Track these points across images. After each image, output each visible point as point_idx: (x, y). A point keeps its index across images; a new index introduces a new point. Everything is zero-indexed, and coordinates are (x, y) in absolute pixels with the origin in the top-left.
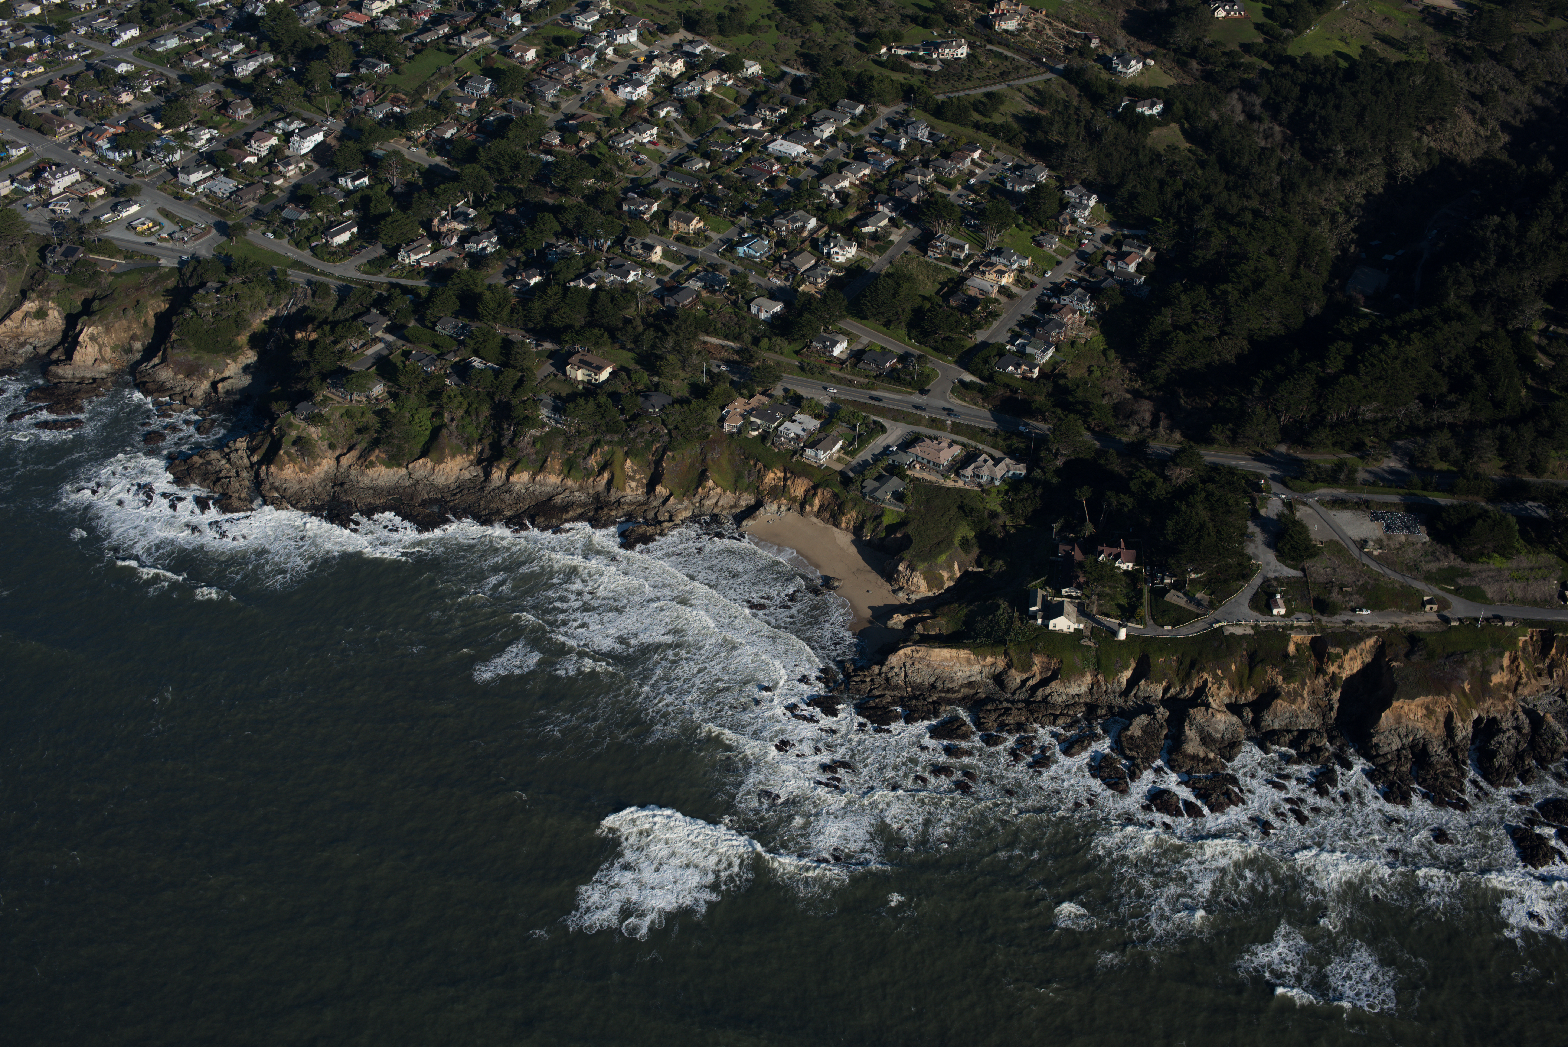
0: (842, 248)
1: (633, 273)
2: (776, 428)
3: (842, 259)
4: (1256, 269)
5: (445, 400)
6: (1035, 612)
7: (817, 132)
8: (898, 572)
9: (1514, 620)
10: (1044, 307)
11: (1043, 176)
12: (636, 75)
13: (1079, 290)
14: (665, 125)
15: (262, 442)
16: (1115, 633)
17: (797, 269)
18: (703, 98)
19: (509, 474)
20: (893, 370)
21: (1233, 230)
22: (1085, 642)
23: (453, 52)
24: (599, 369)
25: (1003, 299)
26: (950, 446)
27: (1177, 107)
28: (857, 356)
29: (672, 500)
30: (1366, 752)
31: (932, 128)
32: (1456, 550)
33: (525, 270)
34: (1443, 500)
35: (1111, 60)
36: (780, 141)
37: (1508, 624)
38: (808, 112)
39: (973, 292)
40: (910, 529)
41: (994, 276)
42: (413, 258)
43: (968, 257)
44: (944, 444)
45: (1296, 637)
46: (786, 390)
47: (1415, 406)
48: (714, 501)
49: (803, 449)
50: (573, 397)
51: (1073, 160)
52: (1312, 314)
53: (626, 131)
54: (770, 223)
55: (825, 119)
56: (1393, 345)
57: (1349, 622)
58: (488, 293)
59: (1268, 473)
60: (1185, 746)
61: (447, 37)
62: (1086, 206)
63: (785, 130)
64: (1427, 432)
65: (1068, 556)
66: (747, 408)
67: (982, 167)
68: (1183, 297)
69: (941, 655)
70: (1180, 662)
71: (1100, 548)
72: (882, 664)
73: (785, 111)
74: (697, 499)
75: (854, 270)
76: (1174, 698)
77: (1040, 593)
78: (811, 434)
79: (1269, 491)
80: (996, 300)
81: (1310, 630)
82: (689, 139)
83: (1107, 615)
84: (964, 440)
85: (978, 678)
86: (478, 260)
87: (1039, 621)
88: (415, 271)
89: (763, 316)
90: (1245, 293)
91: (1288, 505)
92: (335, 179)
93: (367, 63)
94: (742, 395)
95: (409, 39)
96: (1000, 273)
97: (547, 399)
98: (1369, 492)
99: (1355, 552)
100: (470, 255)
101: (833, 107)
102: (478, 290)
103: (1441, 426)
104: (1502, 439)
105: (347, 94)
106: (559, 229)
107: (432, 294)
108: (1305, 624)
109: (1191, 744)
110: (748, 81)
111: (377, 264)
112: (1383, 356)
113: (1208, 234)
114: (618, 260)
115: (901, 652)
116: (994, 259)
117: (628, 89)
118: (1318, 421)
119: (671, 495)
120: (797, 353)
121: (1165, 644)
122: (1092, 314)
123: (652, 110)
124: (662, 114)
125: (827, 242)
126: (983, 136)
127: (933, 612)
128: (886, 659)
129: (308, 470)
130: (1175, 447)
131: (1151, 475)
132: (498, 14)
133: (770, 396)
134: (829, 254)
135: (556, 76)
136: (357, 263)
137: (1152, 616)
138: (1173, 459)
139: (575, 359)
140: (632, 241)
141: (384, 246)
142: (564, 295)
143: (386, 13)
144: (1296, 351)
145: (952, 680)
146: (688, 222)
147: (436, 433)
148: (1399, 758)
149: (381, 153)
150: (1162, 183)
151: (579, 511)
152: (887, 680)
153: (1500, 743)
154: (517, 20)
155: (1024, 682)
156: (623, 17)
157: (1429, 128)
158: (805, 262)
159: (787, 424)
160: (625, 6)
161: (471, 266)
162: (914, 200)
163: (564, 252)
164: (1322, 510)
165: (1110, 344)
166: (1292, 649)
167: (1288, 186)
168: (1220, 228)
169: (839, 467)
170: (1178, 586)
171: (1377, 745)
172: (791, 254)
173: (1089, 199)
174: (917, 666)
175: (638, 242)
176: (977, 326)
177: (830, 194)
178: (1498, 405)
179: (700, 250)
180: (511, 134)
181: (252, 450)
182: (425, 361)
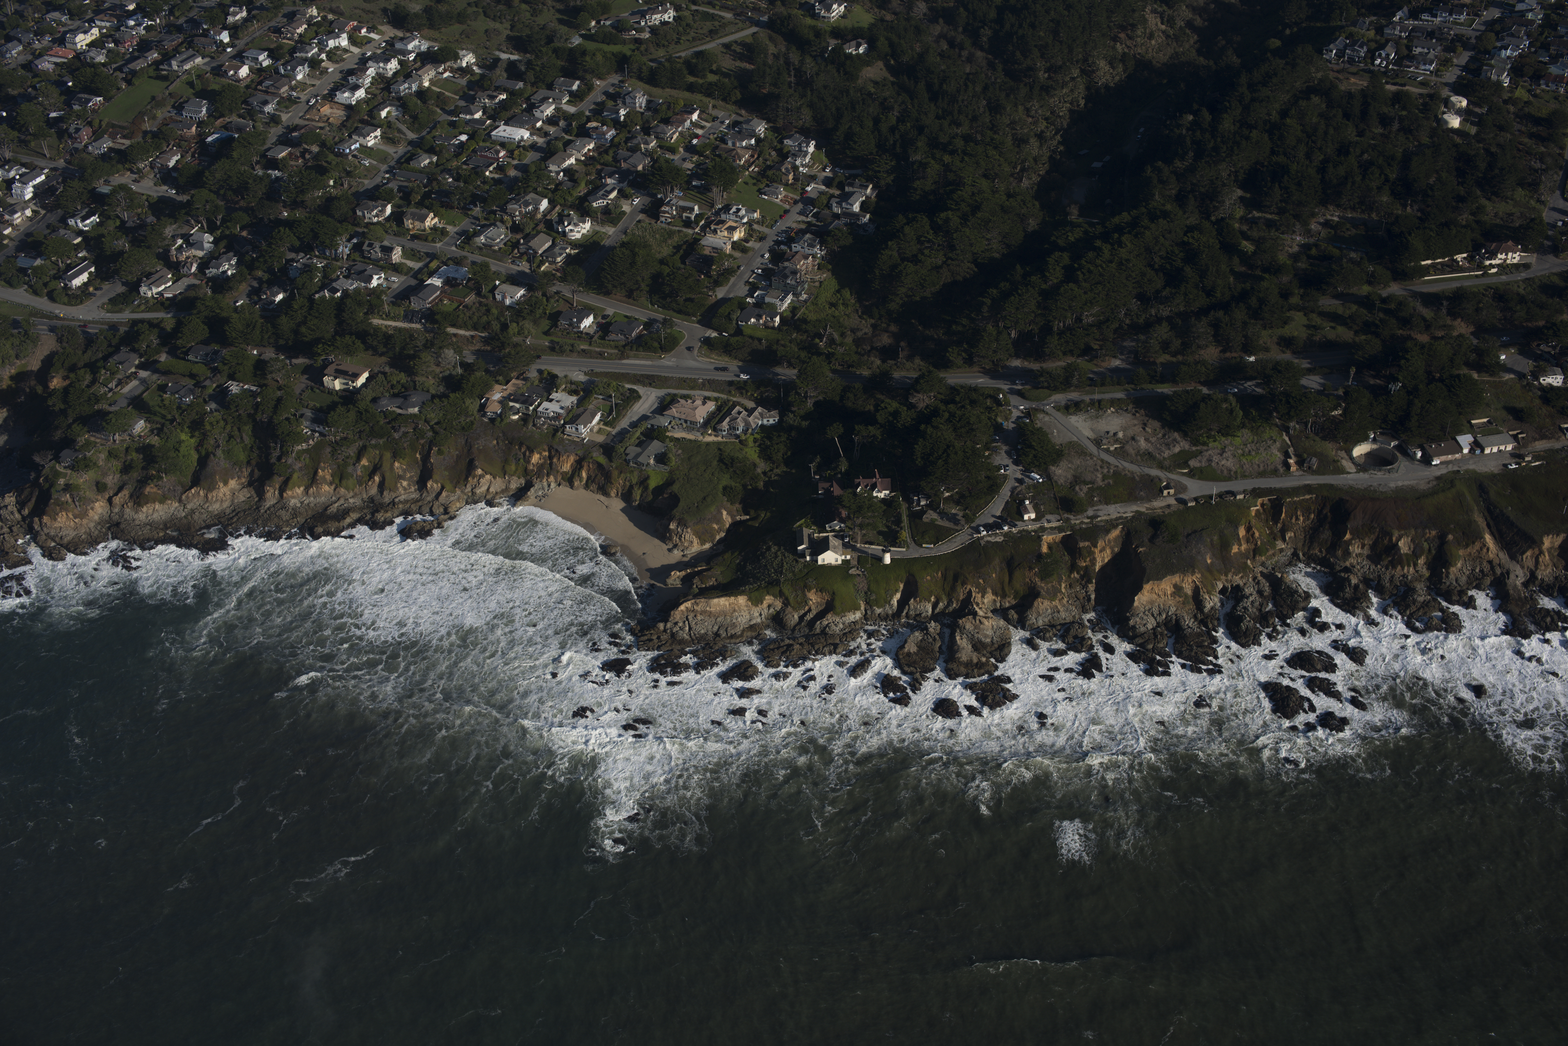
0: (576, 225)
1: (375, 277)
2: (535, 410)
3: (578, 236)
4: (973, 194)
5: (208, 427)
6: (804, 550)
7: (537, 114)
8: (669, 530)
9: (1244, 492)
10: (777, 257)
11: (761, 129)
12: (352, 80)
13: (808, 236)
14: (387, 125)
15: (31, 494)
16: (881, 559)
17: (536, 252)
18: (422, 94)
19: (282, 491)
20: (640, 337)
21: (947, 158)
22: (852, 571)
23: (165, 78)
24: (356, 376)
25: (737, 254)
26: (704, 403)
27: (882, 44)
28: (604, 327)
29: (444, 494)
30: (1126, 634)
31: (650, 95)
32: (1185, 435)
33: (268, 288)
34: (1166, 389)
35: (814, 6)
36: (502, 127)
37: (1240, 497)
38: (526, 95)
39: (707, 252)
40: (675, 488)
41: (726, 233)
42: (155, 290)
43: (699, 217)
44: (698, 402)
45: (1047, 538)
46: (540, 372)
47: (1134, 304)
48: (486, 488)
49: (564, 426)
50: (333, 407)
51: (788, 110)
52: (1030, 229)
53: (350, 136)
54: (504, 210)
55: (544, 100)
56: (1106, 249)
57: (1095, 517)
58: (235, 315)
59: (1006, 387)
60: (958, 655)
61: (157, 64)
62: (806, 153)
63: (508, 114)
64: (1147, 327)
65: (828, 492)
66: (505, 394)
67: (702, 127)
68: (907, 229)
69: (721, 603)
70: (944, 577)
71: (857, 481)
72: (666, 621)
73: (503, 97)
74: (469, 489)
75: (589, 246)
76: (943, 613)
77: (806, 532)
78: (569, 411)
79: (1008, 404)
80: (730, 256)
81: (1060, 529)
82: (411, 136)
83: (871, 543)
84: (716, 395)
85: (759, 620)
86: (221, 284)
87: (808, 558)
88: (161, 303)
89: (508, 302)
90: (964, 218)
91: (1028, 414)
92: (63, 221)
93: (80, 99)
94: (497, 382)
95: (120, 69)
96: (732, 229)
97: (309, 413)
98: (1099, 393)
99: (1093, 449)
100: (210, 279)
101: (550, 87)
102: (224, 314)
103: (1159, 320)
104: (1216, 326)
105: (62, 134)
106: (297, 243)
107: (179, 325)
108: (1054, 524)
109: (964, 652)
110: (464, 71)
111: (117, 303)
112: (1098, 262)
113: (923, 165)
114: (359, 266)
115: (682, 607)
116: (723, 217)
117: (346, 95)
118: (1047, 330)
119: (443, 488)
120: (546, 333)
121: (927, 562)
122: (822, 257)
123: (373, 112)
124: (384, 114)
125: (561, 222)
126: (699, 97)
127: (708, 564)
128: (669, 615)
129: (83, 515)
130: (914, 375)
131: (895, 405)
132: (206, 34)
133: (526, 379)
134: (564, 232)
135: (272, 90)
136: (99, 303)
137: (913, 537)
138: (913, 386)
139: (330, 369)
140: (370, 245)
141: (123, 284)
142: (311, 308)
143: (91, 45)
144: (1018, 267)
145: (734, 625)
146: (423, 219)
147: (203, 462)
148: (1156, 636)
149: (105, 190)
150: (876, 121)
151: (354, 516)
152: (673, 635)
153: (1245, 608)
154: (225, 37)
155: (801, 618)
156: (332, 22)
157: (1122, 36)
158: (543, 244)
159: (546, 404)
160: (332, 11)
161: (214, 291)
162: (640, 168)
163: (305, 265)
164: (1058, 415)
165: (842, 284)
166: (1045, 549)
167: (995, 108)
168: (934, 158)
169: (601, 439)
170: (932, 506)
171: (1134, 627)
172: (528, 237)
173: (808, 146)
174: (699, 617)
175: (377, 245)
176: (717, 283)
177: (558, 173)
178: (1209, 293)
179: (438, 245)
180: (235, 154)
181: (21, 505)
182: (182, 392)
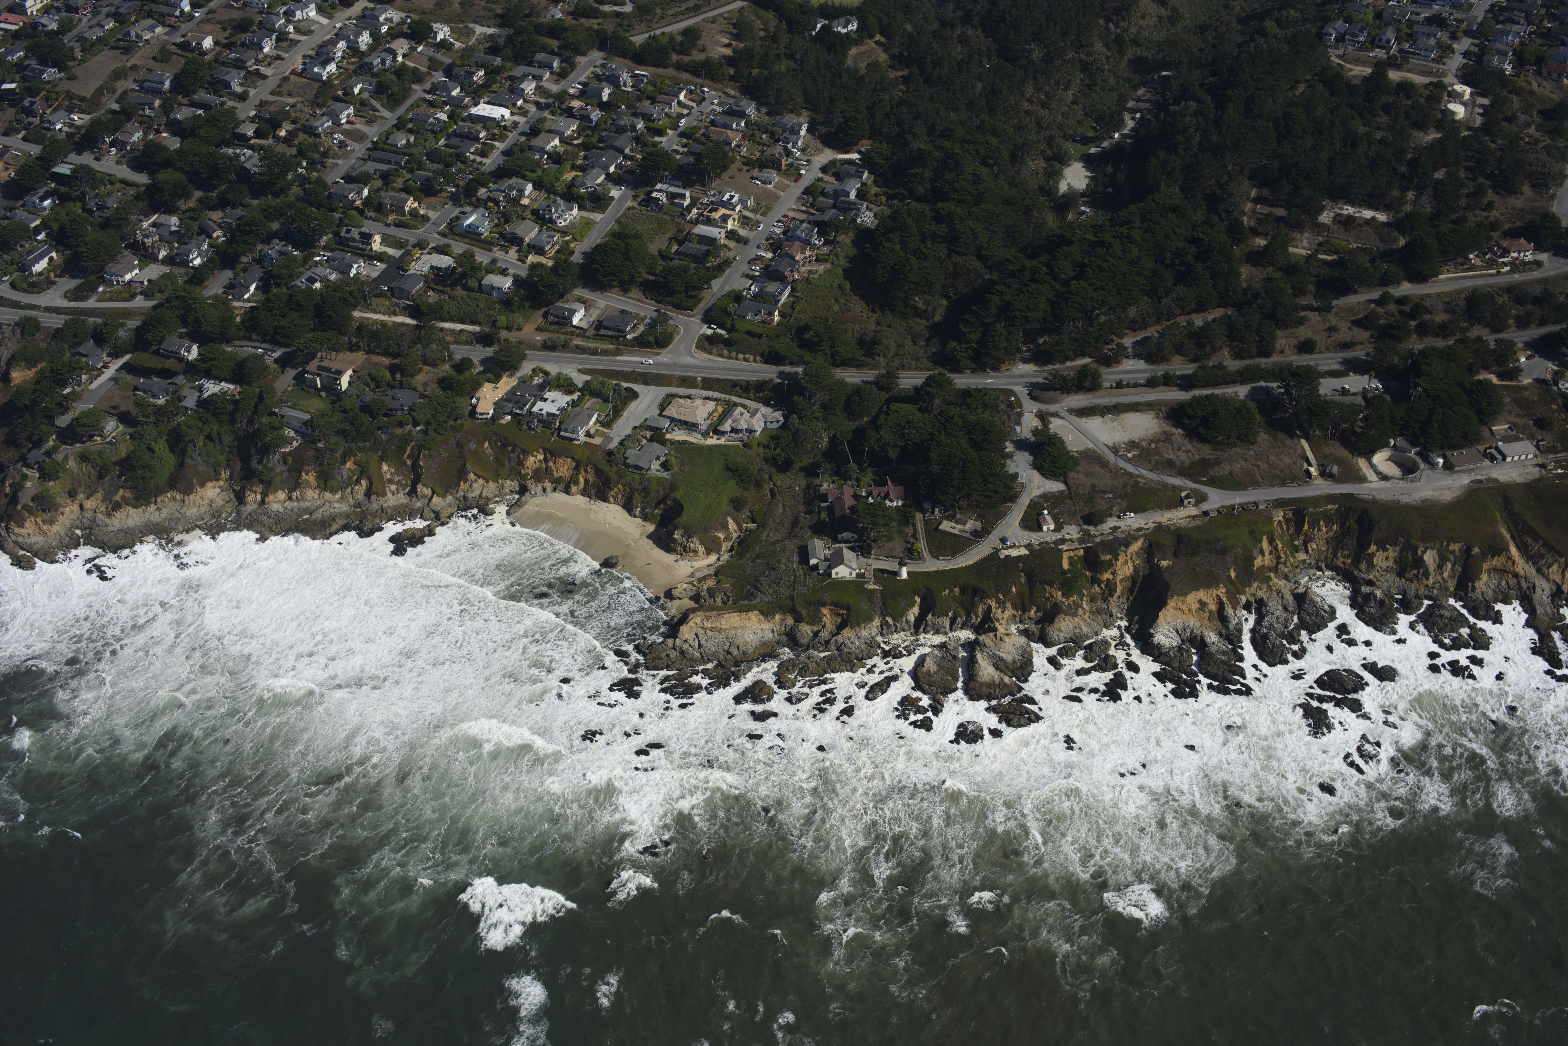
0: (563, 212)
1: (355, 266)
2: (528, 410)
3: (566, 223)
6: (816, 563)
7: (517, 91)
8: (675, 540)
9: (1266, 502)
10: (774, 247)
11: (751, 110)
13: (805, 225)
14: (361, 102)
17: (522, 240)
18: (395, 69)
19: (263, 496)
22: (869, 586)
25: (732, 244)
26: (704, 403)
27: (871, 23)
28: (597, 322)
29: (435, 499)
30: (1152, 652)
32: (1206, 441)
36: (482, 105)
37: (1262, 507)
40: (679, 495)
41: (719, 222)
43: (691, 204)
44: (698, 402)
45: (1069, 551)
48: (478, 493)
49: (559, 427)
55: (525, 76)
57: (1116, 528)
60: (980, 674)
62: (799, 136)
63: (487, 92)
65: (839, 500)
67: (690, 108)
69: (732, 621)
70: (963, 593)
71: (869, 489)
72: (675, 638)
73: (481, 73)
74: (461, 493)
77: (818, 543)
78: (565, 411)
79: (1021, 407)
80: (726, 246)
81: (1080, 542)
82: (389, 115)
83: (886, 556)
84: (717, 395)
85: (772, 636)
87: (821, 572)
88: (125, 292)
89: (495, 294)
91: (1041, 418)
93: (33, 70)
94: (489, 381)
96: (725, 218)
98: (1113, 396)
99: (1110, 457)
101: (530, 63)
108: (1074, 536)
109: (985, 671)
110: (440, 46)
111: (81, 291)
115: (692, 624)
117: (316, 69)
119: (433, 493)
120: (537, 328)
121: (944, 576)
123: (345, 88)
124: (356, 90)
125: (548, 208)
126: (686, 76)
128: (678, 632)
129: (53, 521)
130: (924, 375)
133: (517, 377)
134: (552, 219)
135: (238, 63)
136: (62, 291)
137: (930, 550)
139: (312, 366)
140: (348, 231)
143: (43, 11)
145: (745, 642)
146: (402, 204)
147: (179, 463)
148: (1181, 654)
149: (64, 168)
151: (342, 522)
152: (683, 653)
153: (1270, 624)
154: (186, 6)
155: (816, 635)
158: (529, 232)
159: (539, 405)
162: (627, 151)
163: (280, 252)
164: (1073, 419)
166: (1065, 565)
167: (991, 92)
168: (933, 145)
169: (598, 441)
171: (1157, 644)
173: (800, 129)
174: (709, 635)
175: (355, 232)
176: (711, 276)
177: (542, 156)
179: (419, 232)
182: (155, 389)
